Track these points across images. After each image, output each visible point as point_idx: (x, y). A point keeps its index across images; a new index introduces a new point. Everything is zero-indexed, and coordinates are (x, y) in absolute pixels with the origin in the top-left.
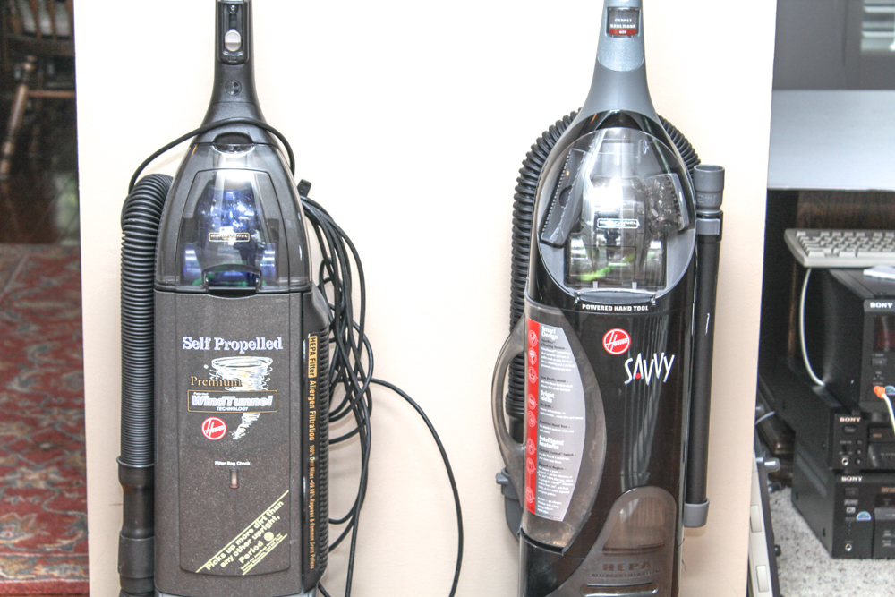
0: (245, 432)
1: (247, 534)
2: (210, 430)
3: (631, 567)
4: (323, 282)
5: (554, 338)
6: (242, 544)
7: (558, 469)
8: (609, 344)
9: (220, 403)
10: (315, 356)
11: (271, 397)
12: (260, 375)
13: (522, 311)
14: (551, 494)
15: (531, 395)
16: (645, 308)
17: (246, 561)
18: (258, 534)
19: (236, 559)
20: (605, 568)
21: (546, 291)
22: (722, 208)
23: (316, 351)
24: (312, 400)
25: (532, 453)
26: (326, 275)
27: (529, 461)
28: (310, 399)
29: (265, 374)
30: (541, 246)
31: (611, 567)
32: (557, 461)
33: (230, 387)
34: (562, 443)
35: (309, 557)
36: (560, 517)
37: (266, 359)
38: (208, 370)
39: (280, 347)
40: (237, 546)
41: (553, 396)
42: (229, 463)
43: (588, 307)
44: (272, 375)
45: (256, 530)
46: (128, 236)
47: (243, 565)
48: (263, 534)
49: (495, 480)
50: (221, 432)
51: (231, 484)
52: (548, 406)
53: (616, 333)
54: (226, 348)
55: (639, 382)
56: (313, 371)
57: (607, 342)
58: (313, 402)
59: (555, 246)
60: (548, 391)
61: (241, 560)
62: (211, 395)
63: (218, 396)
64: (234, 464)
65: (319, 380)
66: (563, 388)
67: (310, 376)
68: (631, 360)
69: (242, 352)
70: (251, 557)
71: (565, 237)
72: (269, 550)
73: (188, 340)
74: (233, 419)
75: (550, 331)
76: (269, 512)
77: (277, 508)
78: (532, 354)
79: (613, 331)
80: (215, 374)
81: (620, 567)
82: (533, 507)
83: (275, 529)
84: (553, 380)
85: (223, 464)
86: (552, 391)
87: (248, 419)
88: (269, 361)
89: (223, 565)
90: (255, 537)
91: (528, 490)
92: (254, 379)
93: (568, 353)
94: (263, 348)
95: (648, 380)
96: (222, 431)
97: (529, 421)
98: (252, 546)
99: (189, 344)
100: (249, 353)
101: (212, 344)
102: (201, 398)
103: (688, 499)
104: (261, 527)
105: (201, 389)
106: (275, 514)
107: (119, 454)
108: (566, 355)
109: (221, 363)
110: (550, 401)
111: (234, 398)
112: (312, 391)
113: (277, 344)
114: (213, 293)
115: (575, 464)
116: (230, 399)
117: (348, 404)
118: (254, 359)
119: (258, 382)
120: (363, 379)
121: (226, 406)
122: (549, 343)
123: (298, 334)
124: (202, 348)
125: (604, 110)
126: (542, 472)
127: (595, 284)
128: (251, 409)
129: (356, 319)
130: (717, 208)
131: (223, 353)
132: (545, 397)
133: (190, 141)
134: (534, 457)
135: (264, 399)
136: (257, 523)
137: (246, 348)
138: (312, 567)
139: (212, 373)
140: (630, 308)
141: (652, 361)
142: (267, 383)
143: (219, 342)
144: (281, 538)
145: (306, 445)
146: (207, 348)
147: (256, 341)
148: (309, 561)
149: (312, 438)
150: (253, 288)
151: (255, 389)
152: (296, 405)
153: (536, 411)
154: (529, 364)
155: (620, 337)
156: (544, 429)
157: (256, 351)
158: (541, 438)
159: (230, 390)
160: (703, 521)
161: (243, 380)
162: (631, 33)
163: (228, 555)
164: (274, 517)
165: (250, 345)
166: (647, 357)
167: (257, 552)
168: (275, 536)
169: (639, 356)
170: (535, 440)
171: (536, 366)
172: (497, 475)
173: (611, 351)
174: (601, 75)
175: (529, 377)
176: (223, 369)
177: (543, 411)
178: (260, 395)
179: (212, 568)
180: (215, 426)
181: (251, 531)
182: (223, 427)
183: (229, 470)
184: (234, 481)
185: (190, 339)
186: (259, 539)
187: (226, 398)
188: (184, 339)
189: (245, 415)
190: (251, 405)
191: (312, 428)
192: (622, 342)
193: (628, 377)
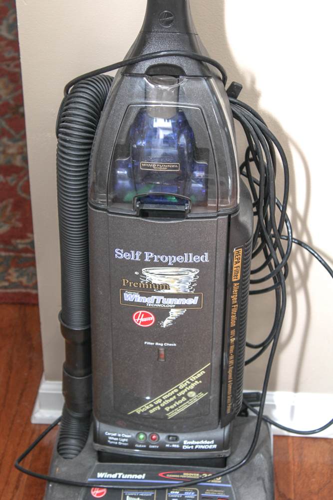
0: (172, 322)
1: (173, 392)
6: (168, 398)
9: (149, 301)
10: (239, 264)
11: (197, 298)
12: (187, 281)
17: (171, 410)
18: (183, 393)
19: (163, 408)
23: (240, 261)
24: (234, 298)
26: (251, 156)
28: (232, 297)
29: (191, 281)
33: (159, 290)
35: (226, 405)
37: (193, 270)
38: (138, 276)
39: (207, 260)
40: (163, 400)
42: (157, 344)
44: (198, 282)
45: (180, 390)
47: (168, 412)
48: (186, 393)
51: (159, 358)
54: (156, 260)
56: (237, 276)
58: (236, 299)
61: (167, 409)
62: (141, 295)
63: (148, 296)
64: (162, 345)
67: (233, 280)
69: (170, 264)
70: (175, 408)
72: (191, 403)
73: (120, 252)
74: (161, 313)
76: (193, 378)
77: (199, 375)
80: (145, 279)
83: (197, 390)
85: (152, 344)
87: (174, 313)
88: (196, 271)
89: (151, 411)
90: (179, 395)
92: (181, 285)
94: (190, 261)
96: (152, 321)
98: (175, 400)
99: (120, 254)
100: (177, 265)
101: (143, 257)
102: (132, 296)
104: (184, 388)
105: (133, 290)
106: (198, 380)
107: (60, 310)
109: (151, 271)
111: (162, 298)
112: (235, 291)
113: (205, 258)
116: (159, 298)
118: (181, 269)
119: (185, 287)
121: (155, 303)
123: (224, 249)
124: (133, 259)
128: (177, 307)
129: (280, 196)
131: (152, 264)
133: (119, 70)
135: (190, 299)
136: (181, 386)
137: (174, 261)
138: (228, 411)
139: (142, 278)
142: (194, 287)
143: (148, 256)
144: (202, 395)
145: (227, 330)
146: (137, 259)
147: (184, 256)
148: (226, 409)
149: (233, 324)
151: (181, 291)
152: (220, 302)
157: (184, 263)
159: (159, 291)
161: (171, 285)
163: (155, 406)
164: (196, 382)
165: (178, 259)
167: (180, 404)
168: (197, 394)
176: (153, 276)
178: (186, 296)
179: (141, 412)
180: (144, 317)
181: (176, 391)
182: (152, 318)
183: (157, 349)
184: (162, 356)
185: (122, 251)
186: (182, 396)
187: (155, 297)
188: (117, 250)
189: (172, 310)
190: (178, 303)
191: (234, 318)
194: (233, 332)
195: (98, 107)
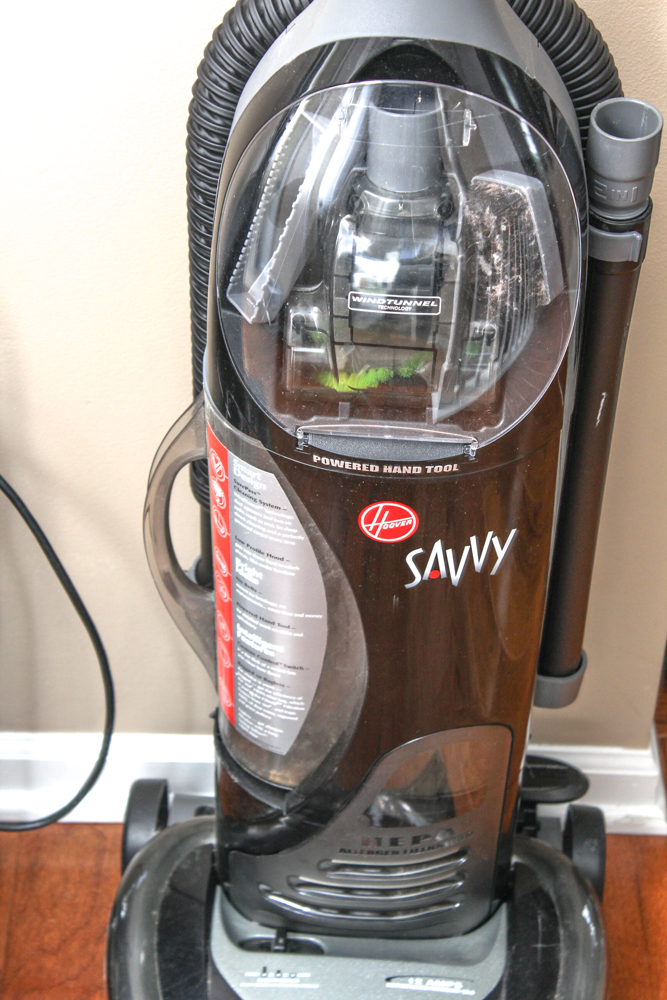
3: (416, 841)
5: (257, 486)
7: (273, 682)
8: (372, 526)
14: (262, 714)
16: (451, 468)
25: (224, 639)
27: (223, 646)
32: (273, 672)
34: (279, 649)
36: (280, 750)
41: (260, 575)
43: (325, 461)
52: (249, 587)
53: (385, 509)
57: (369, 520)
60: (251, 565)
66: (278, 568)
68: (419, 551)
75: (250, 473)
79: (381, 506)
81: (394, 842)
84: (260, 551)
86: (258, 568)
93: (290, 516)
95: (456, 578)
103: (546, 668)
108: (285, 520)
110: (254, 582)
122: (247, 491)
126: (243, 676)
132: (245, 571)
134: (229, 648)
140: (418, 470)
141: (467, 549)
153: (228, 582)
154: (215, 503)
155: (395, 514)
156: (245, 617)
158: (239, 628)
166: (455, 546)
169: (438, 545)
170: (232, 626)
171: (225, 514)
173: (376, 538)
175: (215, 521)
177: (241, 591)
192: (402, 522)
193: (412, 578)
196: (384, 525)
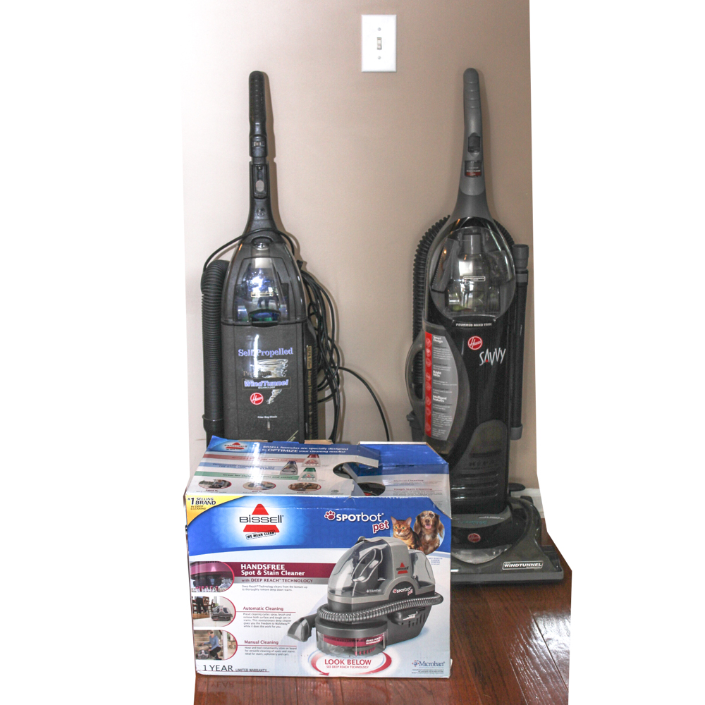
0: (274, 400)
2: (255, 399)
3: (484, 463)
4: (310, 315)
5: (440, 342)
7: (443, 412)
8: (471, 345)
9: (260, 385)
10: (310, 357)
11: (287, 380)
12: (281, 369)
13: (421, 327)
14: (440, 426)
15: (427, 373)
16: (490, 324)
20: (470, 465)
21: (435, 316)
22: (527, 268)
23: (311, 354)
24: (309, 381)
25: (429, 404)
26: (312, 311)
27: (427, 409)
29: (283, 368)
30: (432, 292)
31: (474, 464)
32: (443, 408)
34: (446, 398)
36: (446, 439)
37: (285, 360)
38: (253, 367)
39: (292, 353)
41: (440, 373)
42: (265, 417)
43: (459, 325)
44: (287, 369)
46: (205, 295)
49: (406, 419)
50: (260, 401)
51: (267, 428)
52: (437, 379)
53: (475, 338)
54: (262, 355)
55: (487, 364)
56: (310, 365)
57: (470, 343)
59: (439, 292)
60: (437, 371)
62: (255, 381)
63: (259, 381)
64: (268, 417)
65: (313, 370)
66: (446, 369)
67: (308, 368)
68: (483, 352)
69: (271, 356)
71: (445, 286)
73: (241, 351)
74: (267, 393)
75: (438, 338)
77: (292, 440)
78: (428, 351)
79: (473, 337)
81: (478, 464)
82: (429, 433)
84: (440, 365)
85: (262, 417)
86: (440, 371)
87: (275, 393)
88: (286, 361)
91: (427, 424)
92: (278, 371)
93: (449, 350)
94: (283, 354)
95: (492, 362)
97: (426, 387)
99: (241, 353)
100: (275, 357)
102: (249, 383)
103: (512, 426)
107: (203, 413)
108: (447, 351)
109: (260, 363)
110: (439, 376)
111: (267, 382)
112: (309, 376)
113: (290, 351)
114: (253, 325)
115: (452, 409)
116: (265, 382)
117: (326, 381)
118: (277, 360)
119: (280, 373)
120: (334, 367)
121: (263, 386)
122: (437, 345)
123: (301, 345)
124: (249, 355)
125: (465, 217)
126: (434, 414)
127: (462, 312)
128: (277, 388)
129: (330, 334)
130: (525, 268)
131: (261, 358)
132: (436, 374)
133: (237, 242)
134: (430, 407)
135: (284, 382)
137: (273, 355)
140: (482, 325)
141: (494, 353)
142: (285, 373)
143: (258, 352)
145: (307, 406)
147: (279, 350)
149: (310, 401)
150: (276, 321)
151: (278, 376)
152: (301, 384)
153: (431, 382)
154: (426, 357)
155: (477, 340)
156: (436, 391)
157: (279, 356)
158: (434, 396)
159: (265, 377)
160: (519, 437)
161: (272, 372)
162: (478, 175)
165: (275, 353)
166: (492, 351)
169: (487, 351)
170: (431, 398)
171: (430, 358)
172: (407, 416)
173: (472, 348)
174: (462, 197)
175: (426, 363)
176: (261, 366)
177: (435, 382)
178: (282, 379)
180: (257, 397)
182: (262, 398)
183: (266, 421)
184: (269, 427)
185: (243, 351)
187: (263, 382)
188: (239, 351)
189: (274, 391)
190: (277, 385)
191: (310, 396)
192: (478, 343)
193: (481, 362)
194: (310, 407)
195: (223, 275)
196: (474, 344)
